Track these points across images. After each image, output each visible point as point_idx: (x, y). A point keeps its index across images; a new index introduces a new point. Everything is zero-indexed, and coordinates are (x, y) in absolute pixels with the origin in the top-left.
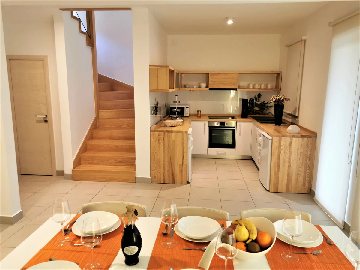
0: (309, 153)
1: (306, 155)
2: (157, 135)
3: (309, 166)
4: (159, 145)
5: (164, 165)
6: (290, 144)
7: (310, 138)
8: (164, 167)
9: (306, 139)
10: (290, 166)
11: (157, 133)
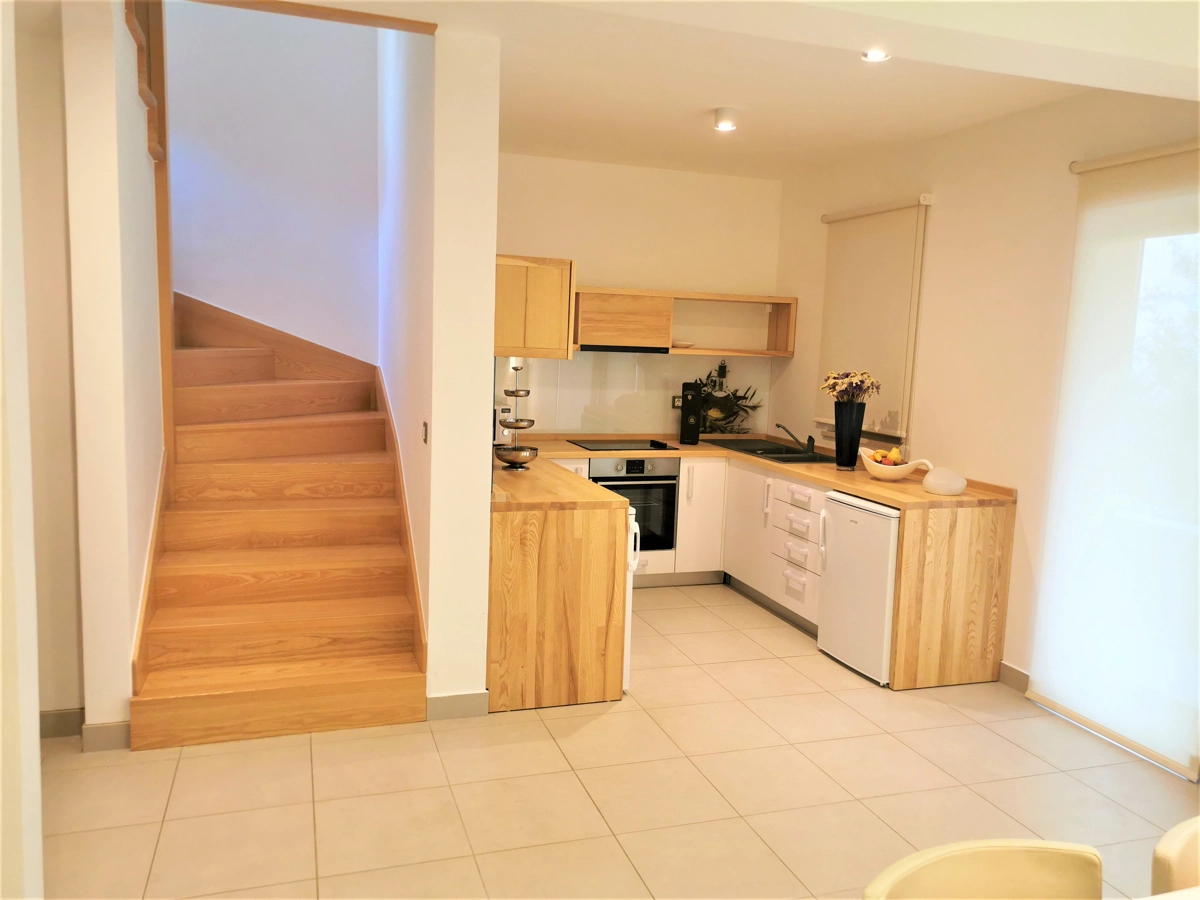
0: (998, 553)
1: (990, 560)
2: (517, 521)
3: (996, 596)
4: (524, 563)
5: (541, 634)
6: (950, 527)
7: (1000, 508)
8: (540, 645)
9: (989, 510)
10: (950, 600)
11: (518, 516)
